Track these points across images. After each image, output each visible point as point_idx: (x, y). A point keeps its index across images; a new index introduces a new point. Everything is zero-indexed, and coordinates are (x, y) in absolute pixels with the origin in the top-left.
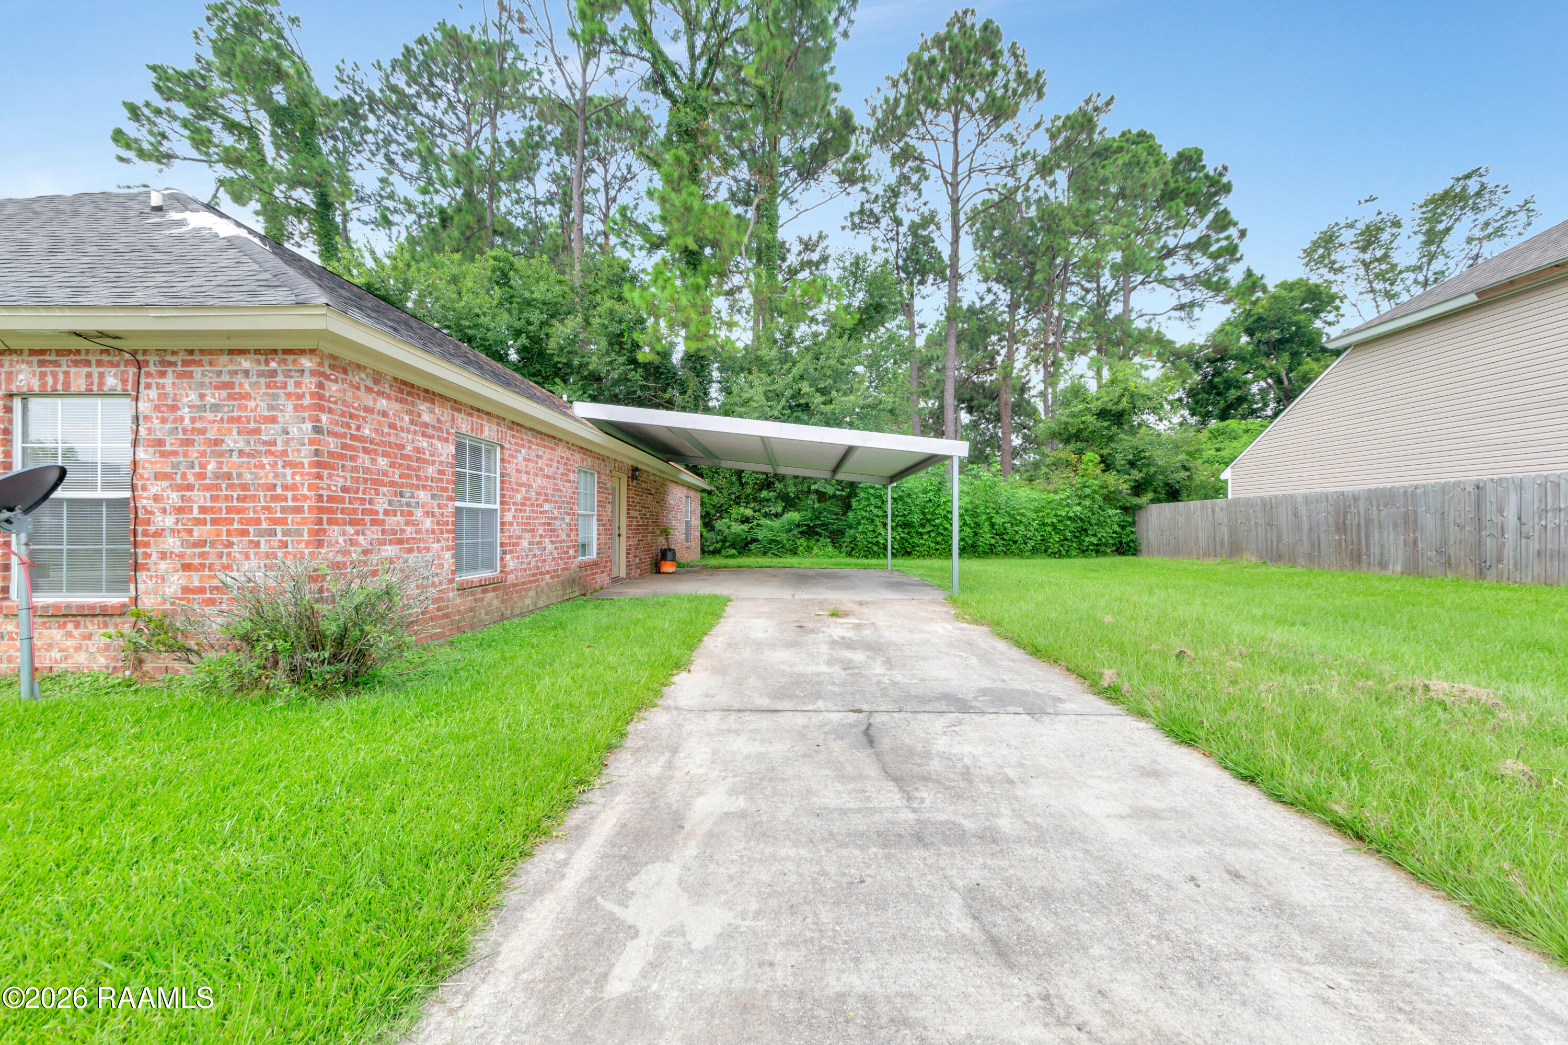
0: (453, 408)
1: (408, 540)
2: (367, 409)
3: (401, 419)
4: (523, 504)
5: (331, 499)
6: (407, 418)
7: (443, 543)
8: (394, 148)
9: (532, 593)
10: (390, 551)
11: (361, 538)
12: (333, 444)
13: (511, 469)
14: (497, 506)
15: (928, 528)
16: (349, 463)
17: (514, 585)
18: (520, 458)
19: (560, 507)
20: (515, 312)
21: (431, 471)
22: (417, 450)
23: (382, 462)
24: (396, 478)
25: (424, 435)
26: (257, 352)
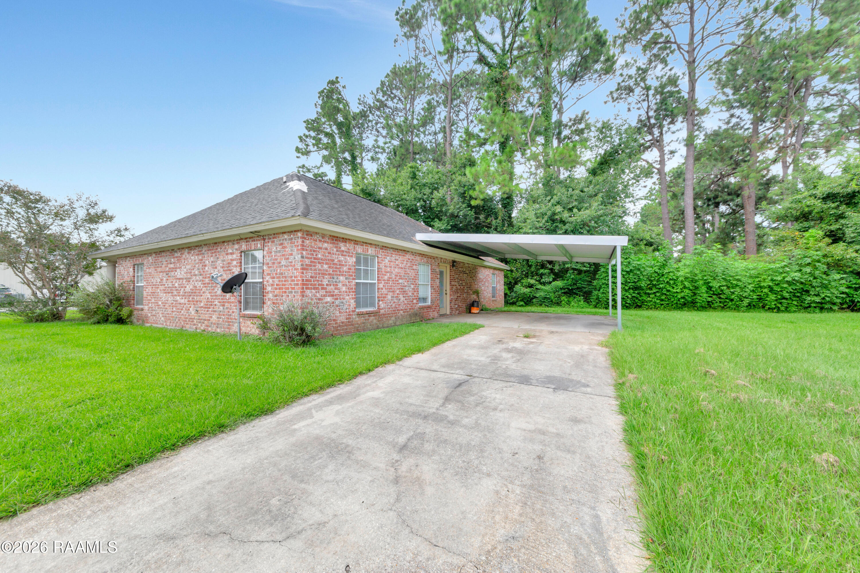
0: (354, 244)
1: (336, 295)
2: (320, 248)
3: (333, 250)
4: (388, 280)
5: (307, 280)
6: (335, 250)
7: (351, 296)
8: (379, 125)
9: (393, 318)
10: (329, 299)
11: (318, 294)
12: (307, 261)
13: (382, 266)
14: (376, 281)
15: (654, 290)
16: (313, 268)
17: (384, 314)
18: (387, 261)
19: (408, 281)
20: (418, 190)
21: (345, 269)
22: (339, 261)
23: (326, 267)
24: (331, 272)
25: (342, 255)
26: (288, 232)
